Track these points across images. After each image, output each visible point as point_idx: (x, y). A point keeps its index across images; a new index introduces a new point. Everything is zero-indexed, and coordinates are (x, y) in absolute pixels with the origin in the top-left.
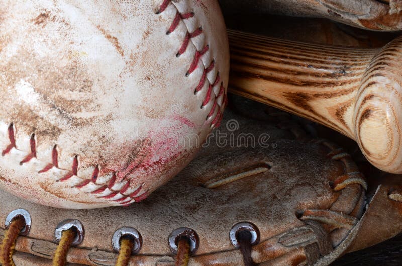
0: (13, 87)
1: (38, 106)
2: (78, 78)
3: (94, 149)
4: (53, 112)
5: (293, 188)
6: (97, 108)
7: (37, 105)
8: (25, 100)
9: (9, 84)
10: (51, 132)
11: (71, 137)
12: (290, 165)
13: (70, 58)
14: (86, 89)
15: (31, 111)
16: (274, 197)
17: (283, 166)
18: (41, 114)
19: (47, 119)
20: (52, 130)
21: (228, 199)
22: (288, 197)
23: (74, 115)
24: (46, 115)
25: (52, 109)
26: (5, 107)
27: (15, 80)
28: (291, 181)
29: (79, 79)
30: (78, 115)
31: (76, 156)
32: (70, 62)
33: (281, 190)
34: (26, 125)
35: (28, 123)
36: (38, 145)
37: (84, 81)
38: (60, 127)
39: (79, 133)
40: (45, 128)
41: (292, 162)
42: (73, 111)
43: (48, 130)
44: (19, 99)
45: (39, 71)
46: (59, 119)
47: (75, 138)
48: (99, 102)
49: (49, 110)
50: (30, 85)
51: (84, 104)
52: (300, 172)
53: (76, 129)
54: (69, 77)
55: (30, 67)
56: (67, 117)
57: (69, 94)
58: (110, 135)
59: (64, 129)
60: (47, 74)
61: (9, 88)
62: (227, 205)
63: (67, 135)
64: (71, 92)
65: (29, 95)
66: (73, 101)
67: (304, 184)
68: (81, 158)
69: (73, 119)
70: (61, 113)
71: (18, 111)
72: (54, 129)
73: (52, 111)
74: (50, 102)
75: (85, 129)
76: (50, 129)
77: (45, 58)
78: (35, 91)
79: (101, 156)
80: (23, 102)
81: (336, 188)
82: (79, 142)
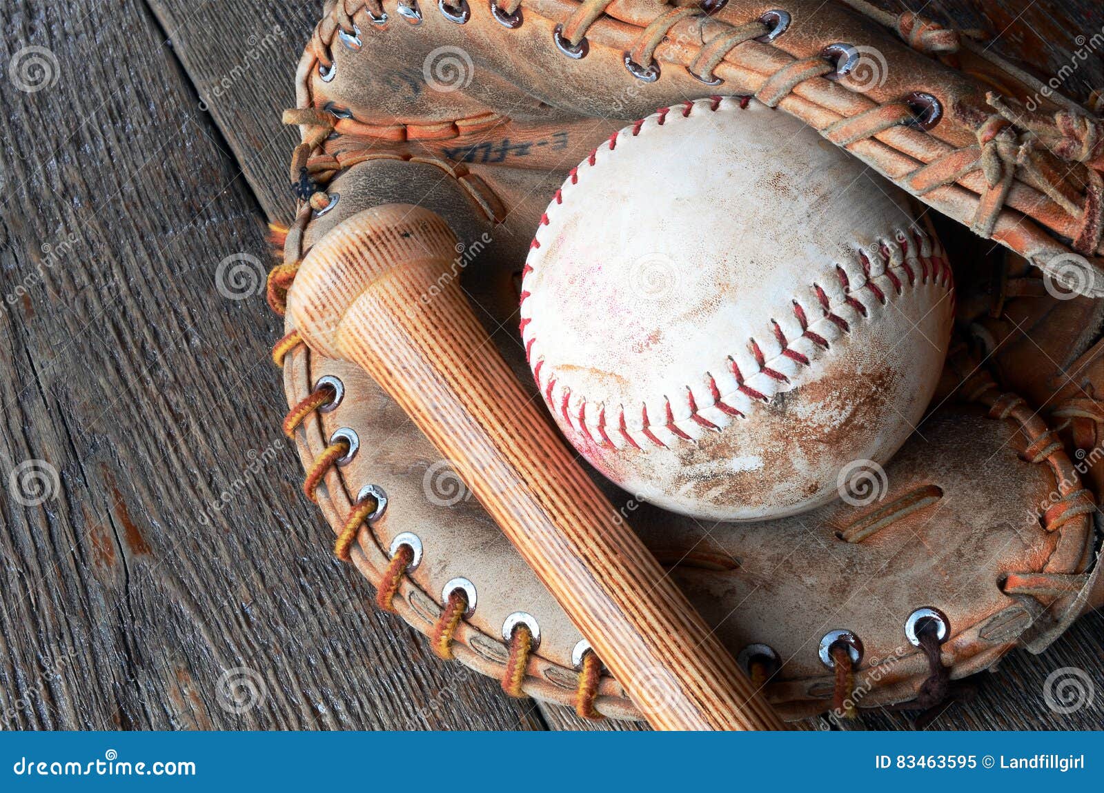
5: (985, 536)
12: (973, 488)
16: (960, 555)
17: (963, 491)
21: (890, 565)
22: (981, 553)
28: (981, 521)
33: (968, 540)
41: (974, 481)
52: (991, 502)
62: (891, 578)
67: (1001, 527)
81: (1049, 528)
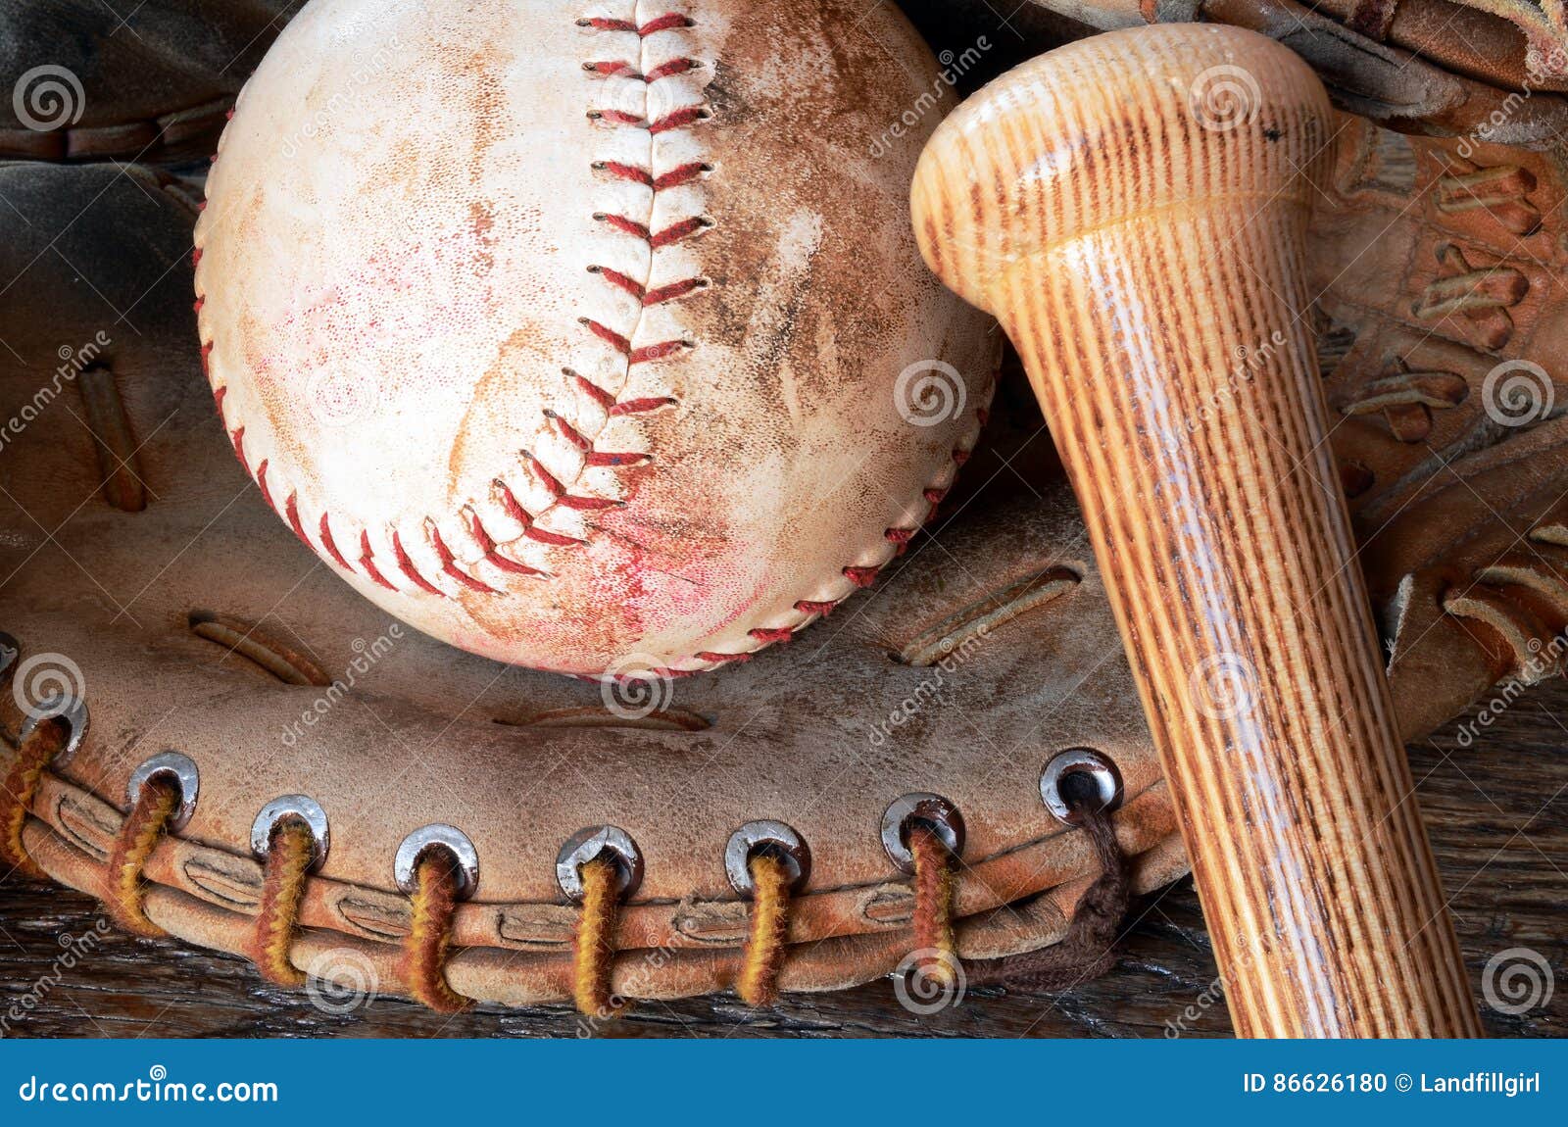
0: (798, 202)
1: (781, 274)
2: (863, 342)
3: (702, 436)
4: (778, 314)
6: (807, 410)
7: (783, 271)
8: (782, 241)
9: (799, 190)
10: (730, 324)
11: (727, 374)
13: (892, 311)
14: (845, 371)
15: (764, 260)
18: (767, 287)
19: (757, 305)
20: (734, 324)
23: (785, 364)
24: (768, 301)
25: (785, 308)
26: (744, 195)
27: (815, 201)
29: (862, 346)
30: (786, 373)
31: (671, 401)
32: (887, 313)
34: (726, 260)
35: (732, 262)
36: (684, 301)
37: (859, 360)
38: (748, 341)
39: (742, 391)
40: (733, 307)
42: (795, 359)
43: (733, 316)
44: (779, 225)
45: (853, 252)
46: (766, 333)
47: (726, 383)
48: (821, 410)
49: (782, 303)
50: (819, 241)
51: (814, 376)
53: (751, 377)
54: (860, 323)
55: (852, 228)
56: (775, 350)
57: (828, 336)
58: (745, 460)
59: (745, 351)
60: (852, 272)
61: (792, 192)
63: (731, 363)
64: (833, 338)
65: (796, 246)
66: (817, 352)
68: (670, 413)
69: (776, 365)
70: (783, 332)
71: (750, 229)
72: (738, 329)
73: (781, 310)
74: (801, 300)
75: (757, 399)
76: (736, 320)
77: (879, 254)
78: (810, 256)
79: (681, 458)
80: (776, 236)
82: (717, 396)
